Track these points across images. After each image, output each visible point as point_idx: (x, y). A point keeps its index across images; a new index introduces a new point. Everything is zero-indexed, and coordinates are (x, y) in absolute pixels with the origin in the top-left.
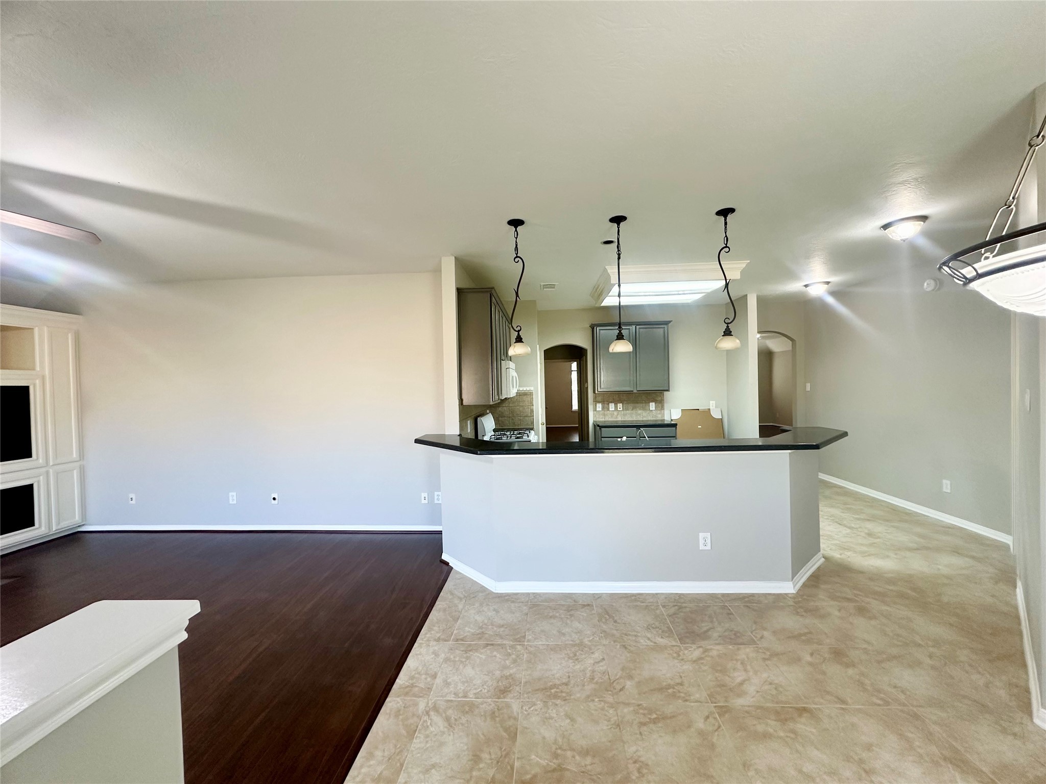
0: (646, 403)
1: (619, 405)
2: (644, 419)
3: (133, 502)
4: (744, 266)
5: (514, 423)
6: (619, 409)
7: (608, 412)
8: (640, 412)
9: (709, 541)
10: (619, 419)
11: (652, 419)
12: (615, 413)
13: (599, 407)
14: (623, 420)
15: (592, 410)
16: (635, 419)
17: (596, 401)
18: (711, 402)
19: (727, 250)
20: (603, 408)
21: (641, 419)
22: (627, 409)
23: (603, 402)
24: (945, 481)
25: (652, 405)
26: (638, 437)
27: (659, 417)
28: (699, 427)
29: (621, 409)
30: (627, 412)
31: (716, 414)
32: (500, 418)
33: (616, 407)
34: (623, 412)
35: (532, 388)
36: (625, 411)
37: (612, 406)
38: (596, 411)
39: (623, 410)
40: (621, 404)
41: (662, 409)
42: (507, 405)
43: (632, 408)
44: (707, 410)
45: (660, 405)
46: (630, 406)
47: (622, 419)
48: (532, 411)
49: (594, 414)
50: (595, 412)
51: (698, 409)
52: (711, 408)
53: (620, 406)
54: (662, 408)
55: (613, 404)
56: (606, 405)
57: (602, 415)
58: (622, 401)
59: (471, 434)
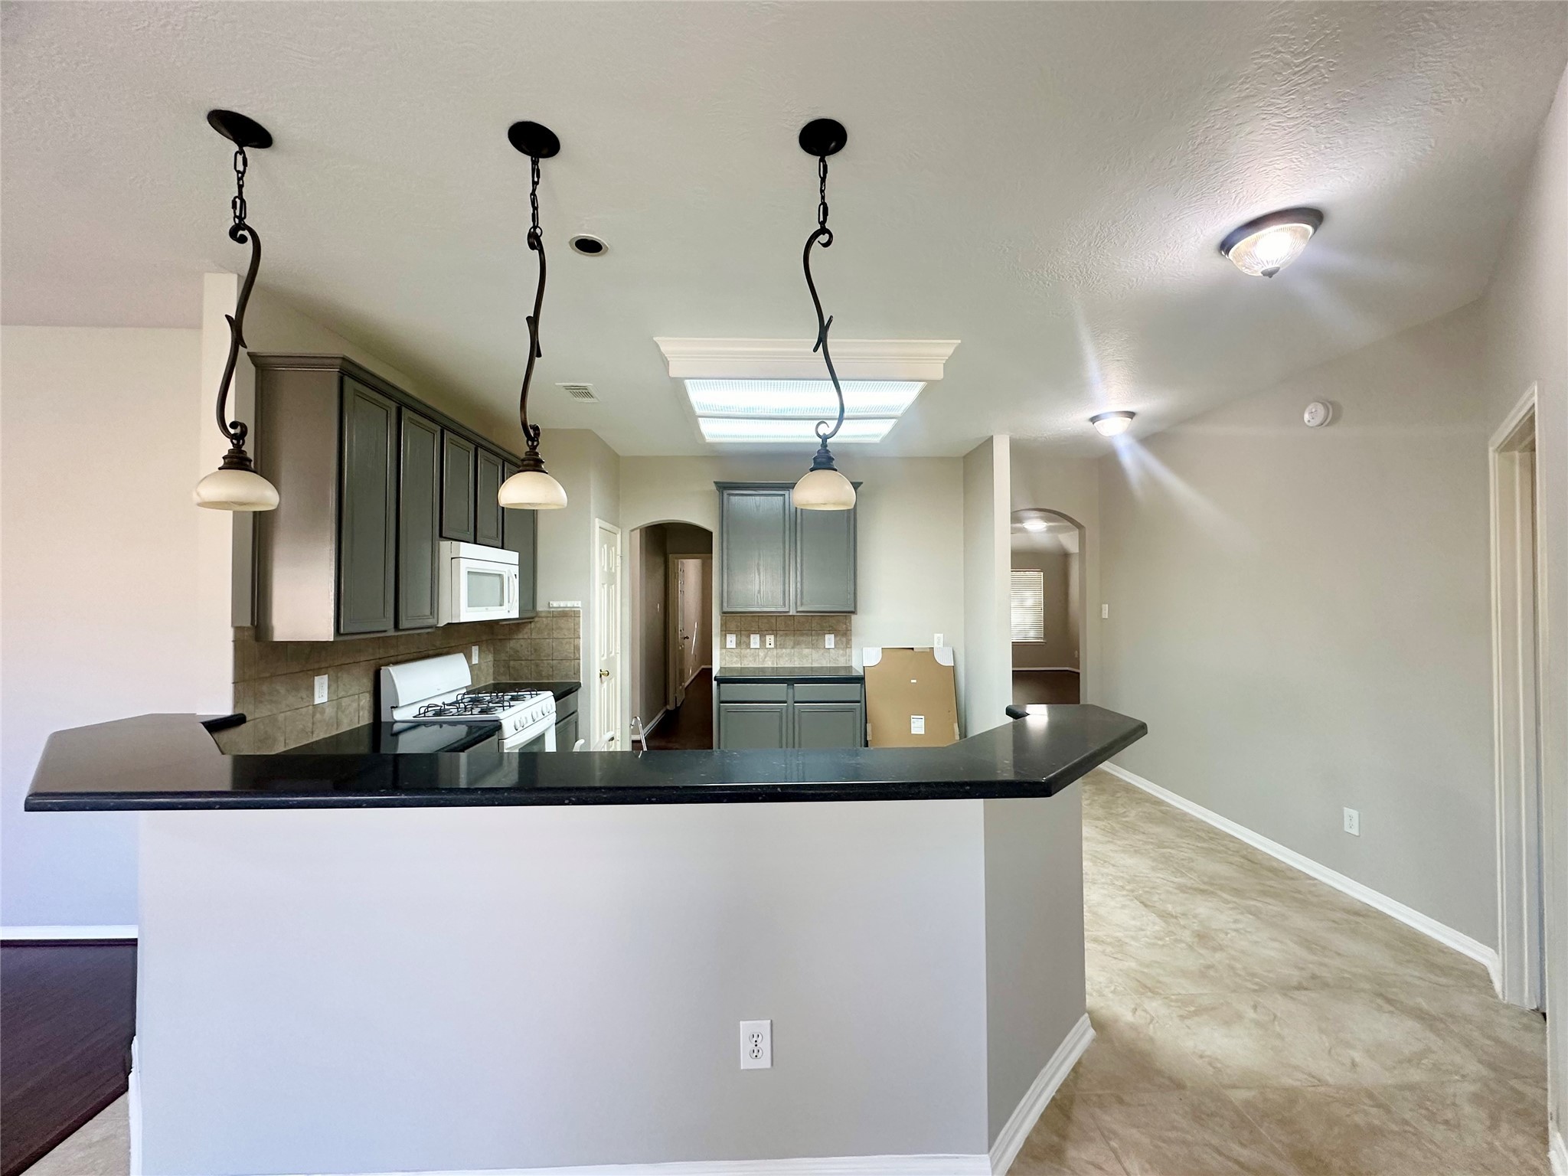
0: (818, 635)
1: (768, 637)
2: (815, 665)
4: (950, 351)
5: (539, 673)
6: (768, 646)
7: (748, 650)
8: (806, 651)
9: (765, 1045)
10: (769, 664)
11: (829, 665)
12: (762, 654)
13: (731, 640)
14: (775, 666)
15: (719, 647)
16: (797, 665)
17: (725, 631)
18: (936, 636)
19: (824, 238)
20: (738, 644)
21: (810, 665)
22: (783, 646)
23: (738, 632)
24: (1347, 811)
25: (829, 639)
26: (790, 701)
27: (842, 662)
28: (913, 681)
29: (772, 646)
30: (784, 650)
31: (944, 659)
32: (512, 663)
33: (763, 642)
34: (775, 652)
35: (578, 604)
36: (779, 651)
37: (755, 640)
38: (725, 648)
39: (776, 647)
40: (772, 637)
41: (847, 647)
42: (526, 637)
43: (792, 643)
44: (928, 650)
45: (844, 639)
46: (790, 640)
47: (773, 663)
48: (577, 648)
49: (721, 654)
50: (724, 651)
51: (913, 649)
52: (935, 646)
53: (770, 639)
54: (848, 644)
55: (757, 637)
56: (744, 639)
57: (736, 657)
58: (774, 631)
59: (339, 707)
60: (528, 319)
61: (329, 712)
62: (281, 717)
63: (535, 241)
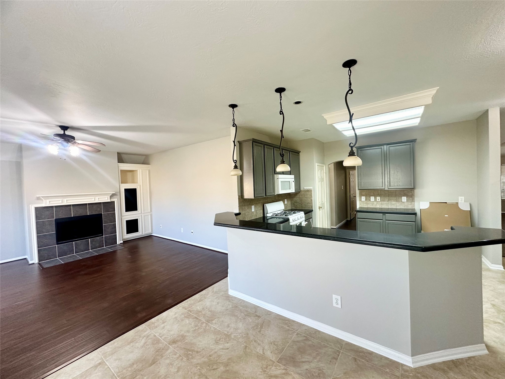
0: (399, 197)
1: (377, 198)
2: (398, 207)
3: (161, 228)
4: (435, 92)
5: (302, 207)
6: (377, 200)
7: (370, 202)
8: (393, 203)
9: (339, 302)
10: (378, 206)
11: (404, 208)
12: (375, 203)
13: (363, 198)
14: (381, 207)
15: (359, 199)
16: (390, 207)
17: (361, 195)
18: (460, 198)
19: (350, 92)
20: (366, 200)
21: (395, 208)
22: (384, 201)
23: (366, 195)
25: (404, 198)
26: (384, 220)
27: (410, 207)
28: (446, 216)
29: (379, 200)
30: (384, 202)
31: (465, 207)
32: (295, 204)
33: (375, 199)
34: (380, 202)
35: (311, 188)
36: (382, 202)
37: (372, 198)
38: (361, 201)
39: (381, 201)
40: (379, 198)
41: (412, 201)
42: (298, 197)
43: (387, 200)
44: (455, 203)
45: (411, 198)
46: (387, 199)
47: (380, 206)
48: (312, 200)
49: (359, 203)
50: (361, 202)
51: (446, 203)
52: (460, 202)
53: (378, 198)
54: (413, 200)
55: (373, 197)
56: (368, 198)
57: (365, 204)
58: (379, 195)
59: (256, 212)
60: (281, 130)
61: (255, 213)
62: (246, 214)
63: (281, 113)
